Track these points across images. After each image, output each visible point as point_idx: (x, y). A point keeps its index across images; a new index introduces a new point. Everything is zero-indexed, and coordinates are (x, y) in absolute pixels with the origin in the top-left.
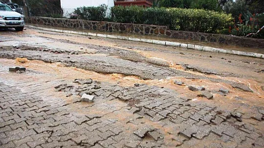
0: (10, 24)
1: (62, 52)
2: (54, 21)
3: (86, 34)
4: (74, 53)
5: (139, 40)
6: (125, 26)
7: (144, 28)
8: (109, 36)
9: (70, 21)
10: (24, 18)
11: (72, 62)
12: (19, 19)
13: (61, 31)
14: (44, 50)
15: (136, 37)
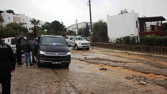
0: (84, 46)
1: (118, 62)
2: (106, 45)
3: (126, 52)
4: (125, 62)
5: (159, 56)
6: (149, 47)
7: (161, 48)
8: (140, 53)
9: (116, 45)
10: (90, 43)
11: (126, 67)
12: (88, 44)
13: (112, 50)
14: (109, 61)
15: (157, 54)
